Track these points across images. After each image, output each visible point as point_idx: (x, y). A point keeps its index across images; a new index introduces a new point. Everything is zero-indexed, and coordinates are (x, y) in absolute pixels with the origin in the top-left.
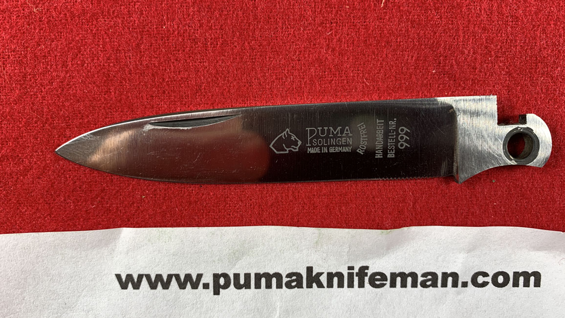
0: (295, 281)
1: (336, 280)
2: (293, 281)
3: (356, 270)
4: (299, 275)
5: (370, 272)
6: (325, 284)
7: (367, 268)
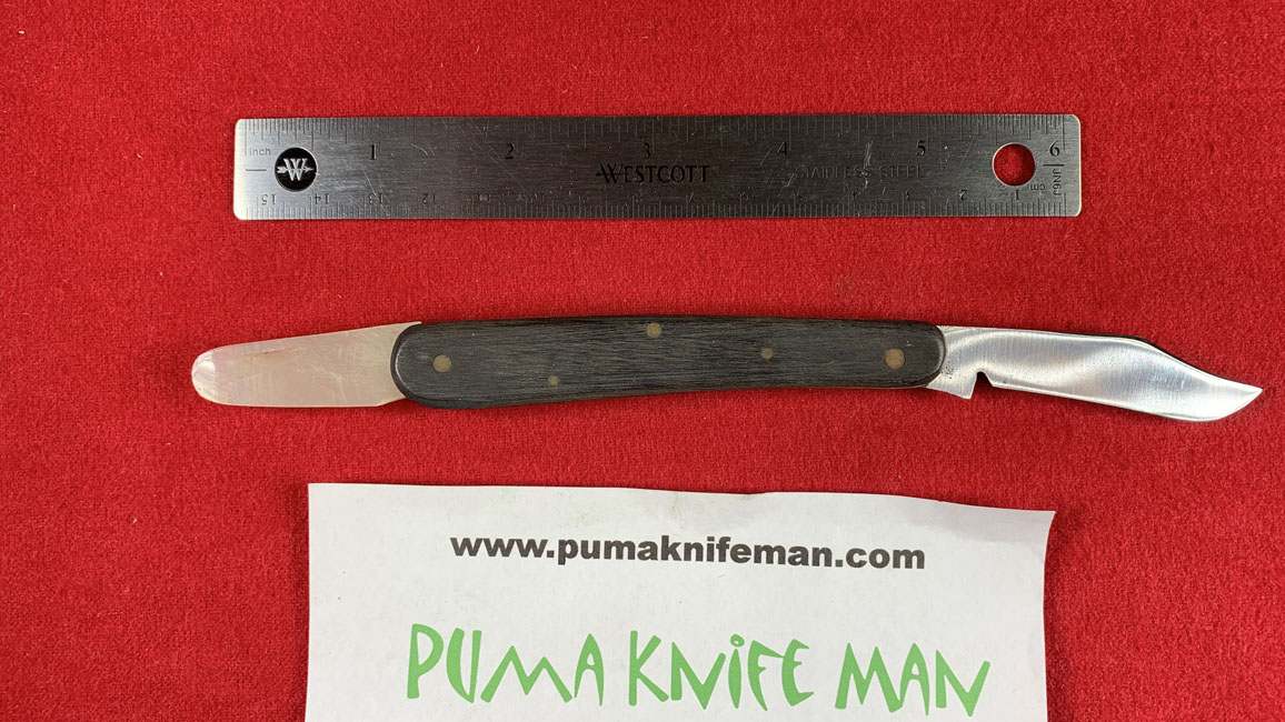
0: (649, 551)
1: (694, 551)
2: (647, 551)
3: (716, 542)
4: (653, 545)
5: (731, 544)
6: (682, 556)
7: (728, 539)
